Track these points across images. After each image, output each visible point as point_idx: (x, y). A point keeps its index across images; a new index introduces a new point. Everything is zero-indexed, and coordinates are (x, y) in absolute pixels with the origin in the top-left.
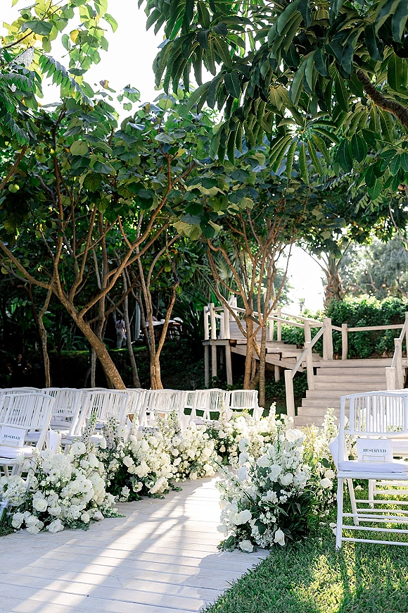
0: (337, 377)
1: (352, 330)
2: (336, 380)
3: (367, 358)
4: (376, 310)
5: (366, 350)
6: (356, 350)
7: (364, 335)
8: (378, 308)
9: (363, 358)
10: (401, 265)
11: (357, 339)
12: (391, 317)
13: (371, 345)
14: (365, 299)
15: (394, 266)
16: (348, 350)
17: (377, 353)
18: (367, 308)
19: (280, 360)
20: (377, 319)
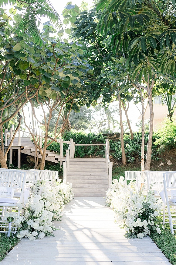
0: (78, 166)
1: (77, 145)
2: (78, 167)
3: (83, 157)
4: (86, 137)
5: (83, 154)
6: (78, 154)
7: (82, 148)
8: (86, 136)
9: (81, 158)
10: (79, 117)
11: (79, 149)
12: (92, 140)
13: (84, 152)
14: (81, 131)
15: (77, 117)
16: (75, 154)
17: (87, 156)
18: (82, 136)
19: (47, 157)
20: (87, 141)
